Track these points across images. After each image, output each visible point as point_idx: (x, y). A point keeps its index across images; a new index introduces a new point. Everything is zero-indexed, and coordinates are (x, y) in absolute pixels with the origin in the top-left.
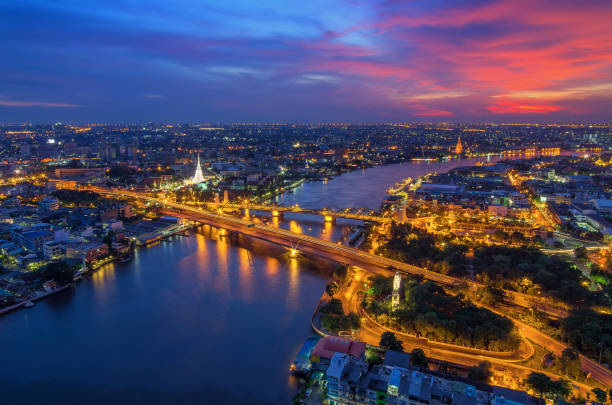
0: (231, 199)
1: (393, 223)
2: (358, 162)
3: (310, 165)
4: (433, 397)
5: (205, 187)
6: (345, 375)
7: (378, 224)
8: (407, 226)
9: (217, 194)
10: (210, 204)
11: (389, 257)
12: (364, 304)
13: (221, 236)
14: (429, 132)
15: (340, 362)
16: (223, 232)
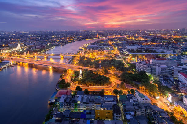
0: (30, 53)
1: (80, 56)
2: (71, 41)
3: (57, 42)
4: (90, 101)
5: (21, 50)
6: (65, 101)
7: (76, 57)
8: (84, 57)
9: (25, 52)
10: (22, 56)
11: (79, 65)
12: (72, 79)
13: (26, 65)
14: (90, 32)
15: (64, 97)
16: (27, 64)
